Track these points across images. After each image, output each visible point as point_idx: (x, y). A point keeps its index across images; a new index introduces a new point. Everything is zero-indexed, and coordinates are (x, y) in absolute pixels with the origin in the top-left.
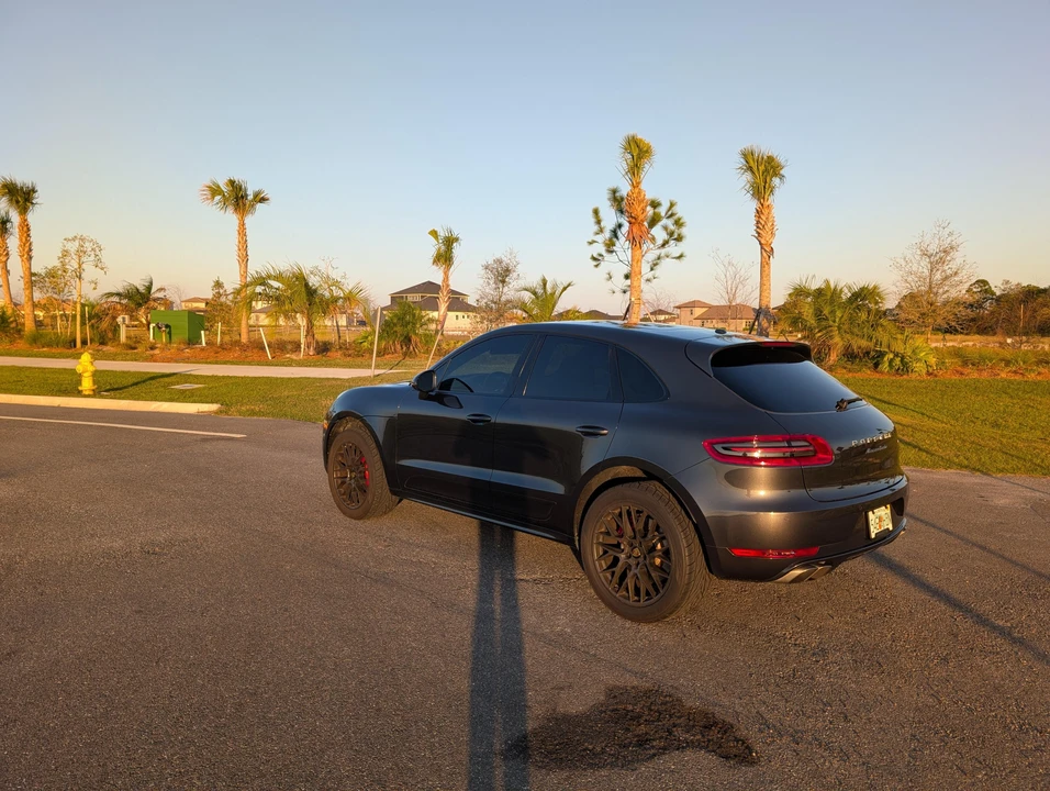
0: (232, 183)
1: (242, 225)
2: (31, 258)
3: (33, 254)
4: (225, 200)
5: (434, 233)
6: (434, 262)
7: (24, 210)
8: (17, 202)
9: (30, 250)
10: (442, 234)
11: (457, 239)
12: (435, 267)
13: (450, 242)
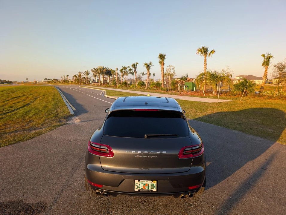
0: (203, 48)
1: (206, 59)
2: (164, 71)
3: (164, 70)
4: (202, 53)
5: (264, 56)
6: (263, 65)
7: (163, 60)
8: (162, 58)
9: (164, 69)
10: (266, 55)
11: (272, 57)
12: (263, 67)
13: (269, 58)
